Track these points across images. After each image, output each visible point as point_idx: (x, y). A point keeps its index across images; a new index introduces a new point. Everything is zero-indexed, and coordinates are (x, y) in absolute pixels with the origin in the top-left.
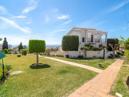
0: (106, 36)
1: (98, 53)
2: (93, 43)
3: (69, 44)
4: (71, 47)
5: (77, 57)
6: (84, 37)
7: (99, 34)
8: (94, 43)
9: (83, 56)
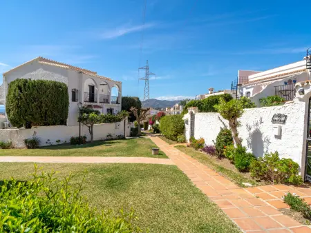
0: (120, 90)
1: (116, 128)
2: (96, 104)
3: (40, 107)
4: (49, 113)
5: (69, 141)
6: (77, 88)
7: (107, 84)
8: (98, 104)
9: (85, 137)
